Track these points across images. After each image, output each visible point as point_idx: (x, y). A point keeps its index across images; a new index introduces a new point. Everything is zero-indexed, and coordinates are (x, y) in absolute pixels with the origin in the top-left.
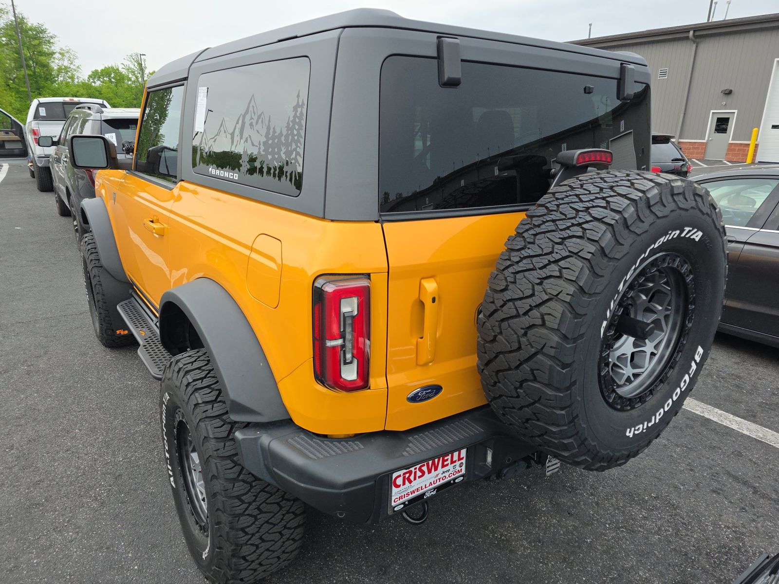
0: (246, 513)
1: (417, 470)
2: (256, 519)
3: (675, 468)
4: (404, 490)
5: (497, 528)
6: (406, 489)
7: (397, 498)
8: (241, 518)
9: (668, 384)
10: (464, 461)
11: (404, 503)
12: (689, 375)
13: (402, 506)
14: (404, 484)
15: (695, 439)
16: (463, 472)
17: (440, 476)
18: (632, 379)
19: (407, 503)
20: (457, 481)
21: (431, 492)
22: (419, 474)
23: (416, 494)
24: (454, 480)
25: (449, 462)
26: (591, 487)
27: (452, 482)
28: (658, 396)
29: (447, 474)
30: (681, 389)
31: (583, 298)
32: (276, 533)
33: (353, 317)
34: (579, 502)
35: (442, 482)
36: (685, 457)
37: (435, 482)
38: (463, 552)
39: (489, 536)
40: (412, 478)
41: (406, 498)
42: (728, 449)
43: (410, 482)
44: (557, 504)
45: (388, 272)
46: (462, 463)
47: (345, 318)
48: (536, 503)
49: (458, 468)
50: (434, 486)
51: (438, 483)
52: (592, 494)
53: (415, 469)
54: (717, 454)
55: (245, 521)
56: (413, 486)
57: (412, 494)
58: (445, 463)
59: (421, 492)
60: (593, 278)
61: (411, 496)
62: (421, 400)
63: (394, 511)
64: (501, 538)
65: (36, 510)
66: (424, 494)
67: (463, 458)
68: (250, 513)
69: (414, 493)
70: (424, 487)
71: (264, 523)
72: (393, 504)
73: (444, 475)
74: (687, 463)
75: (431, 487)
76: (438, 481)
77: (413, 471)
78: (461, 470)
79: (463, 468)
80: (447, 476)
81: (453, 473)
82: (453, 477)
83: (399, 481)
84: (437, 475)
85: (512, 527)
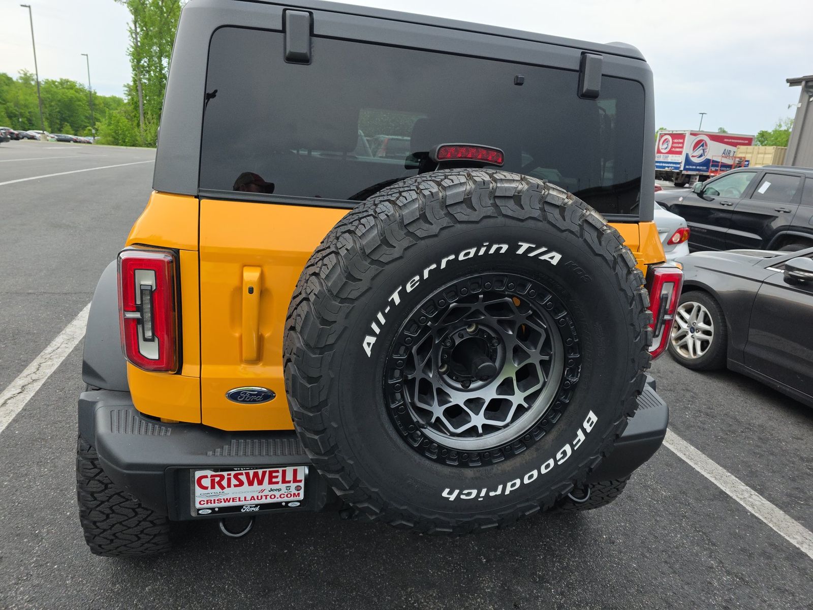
0: (96, 478)
1: (232, 476)
2: (106, 487)
3: (703, 598)
4: (213, 494)
5: (417, 592)
6: (216, 495)
7: (204, 501)
8: (91, 481)
9: (537, 450)
10: (302, 484)
11: (213, 509)
12: (572, 446)
13: (210, 511)
14: (213, 487)
15: (763, 573)
16: (302, 497)
17: (266, 493)
18: (480, 431)
19: (217, 509)
20: (290, 505)
21: (251, 507)
22: (234, 482)
23: (231, 504)
24: (287, 503)
25: (280, 479)
26: (567, 586)
27: (284, 504)
28: (515, 462)
29: (277, 494)
30: (556, 461)
31: (333, 302)
32: (129, 508)
33: (152, 293)
34: (538, 597)
35: (269, 501)
36: (729, 590)
37: (260, 498)
38: (360, 604)
39: (402, 596)
40: (225, 483)
41: (217, 505)
42: (805, 599)
43: (222, 488)
44: (509, 589)
45: (199, 251)
46: (300, 486)
47: (142, 291)
48: (483, 580)
49: (293, 491)
50: (257, 502)
51: (264, 501)
52: (562, 594)
53: (229, 475)
54: (784, 599)
55: (95, 486)
56: (227, 494)
57: (225, 502)
58: (274, 480)
59: (237, 503)
60: (345, 280)
61: (223, 504)
62: (244, 401)
63: (198, 514)
64: (413, 603)
65: (38, 443)
66: (241, 507)
67: (300, 481)
68: (101, 479)
69: (229, 502)
70: (243, 499)
71: (115, 494)
72: (198, 506)
73: (272, 493)
74: (726, 598)
75: (253, 502)
76: (264, 497)
77: (226, 477)
78: (299, 494)
79: (302, 492)
80: (278, 496)
81: (286, 494)
82: (286, 499)
83: (206, 482)
84: (263, 491)
85: (435, 597)
